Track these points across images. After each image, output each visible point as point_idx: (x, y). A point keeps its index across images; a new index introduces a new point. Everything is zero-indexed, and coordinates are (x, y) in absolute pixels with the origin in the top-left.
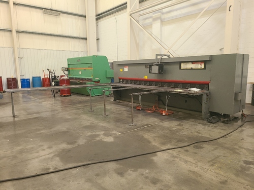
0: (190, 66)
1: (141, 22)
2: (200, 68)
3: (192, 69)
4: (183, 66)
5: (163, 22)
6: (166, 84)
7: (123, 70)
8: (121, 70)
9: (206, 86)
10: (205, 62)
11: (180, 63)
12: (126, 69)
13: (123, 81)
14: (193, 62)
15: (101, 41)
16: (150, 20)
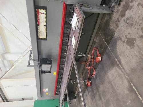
0: (42, 28)
1: (7, 68)
2: (45, 15)
3: (46, 26)
4: (42, 36)
5: (6, 52)
6: (63, 54)
7: (46, 92)
8: (47, 94)
9: (68, 8)
10: (37, 7)
11: (38, 39)
12: (46, 90)
13: (58, 91)
14: (37, 24)
15: (25, 97)
16: (5, 62)
